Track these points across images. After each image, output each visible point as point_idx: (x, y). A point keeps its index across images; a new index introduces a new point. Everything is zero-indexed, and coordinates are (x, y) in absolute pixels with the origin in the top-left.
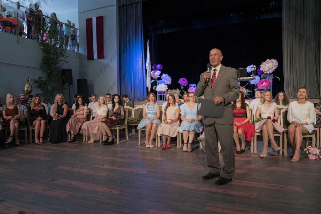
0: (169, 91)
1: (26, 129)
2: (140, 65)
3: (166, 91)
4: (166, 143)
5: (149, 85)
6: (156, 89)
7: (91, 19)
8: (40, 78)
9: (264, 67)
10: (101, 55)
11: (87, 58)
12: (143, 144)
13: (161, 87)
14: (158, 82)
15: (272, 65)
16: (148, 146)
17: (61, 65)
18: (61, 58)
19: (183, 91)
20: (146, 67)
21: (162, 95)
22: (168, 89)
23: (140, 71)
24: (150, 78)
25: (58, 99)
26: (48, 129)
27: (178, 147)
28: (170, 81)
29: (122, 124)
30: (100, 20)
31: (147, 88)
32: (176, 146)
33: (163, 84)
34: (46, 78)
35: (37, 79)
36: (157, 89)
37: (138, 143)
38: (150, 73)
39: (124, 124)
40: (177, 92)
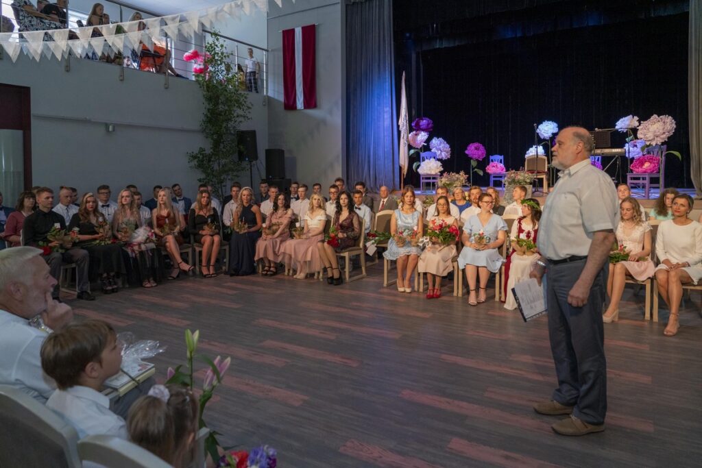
0: (445, 175)
1: (190, 250)
2: (387, 122)
3: (439, 174)
4: (434, 285)
5: (403, 160)
6: (418, 170)
7: (293, 31)
8: (202, 150)
9: (645, 131)
10: (311, 102)
11: (283, 107)
12: (393, 285)
13: (429, 167)
14: (423, 154)
15: (661, 128)
16: (401, 289)
17: (237, 123)
18: (240, 112)
19: (476, 170)
20: (398, 126)
21: (430, 183)
22: (442, 169)
23: (388, 133)
24: (406, 148)
25: (243, 197)
26: (225, 250)
27: (455, 294)
28: (447, 153)
29: (354, 246)
30: (310, 33)
31: (400, 168)
32: (453, 292)
33: (432, 160)
34: (212, 150)
35: (196, 151)
36: (420, 171)
37: (383, 283)
38: (408, 136)
39: (359, 246)
40: (462, 178)
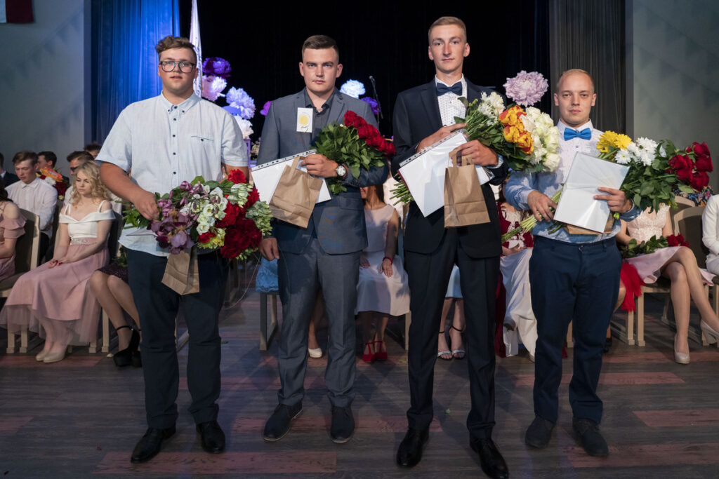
3: (249, 138)
9: (517, 89)
22: (252, 132)
28: (251, 109)
